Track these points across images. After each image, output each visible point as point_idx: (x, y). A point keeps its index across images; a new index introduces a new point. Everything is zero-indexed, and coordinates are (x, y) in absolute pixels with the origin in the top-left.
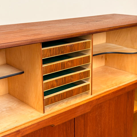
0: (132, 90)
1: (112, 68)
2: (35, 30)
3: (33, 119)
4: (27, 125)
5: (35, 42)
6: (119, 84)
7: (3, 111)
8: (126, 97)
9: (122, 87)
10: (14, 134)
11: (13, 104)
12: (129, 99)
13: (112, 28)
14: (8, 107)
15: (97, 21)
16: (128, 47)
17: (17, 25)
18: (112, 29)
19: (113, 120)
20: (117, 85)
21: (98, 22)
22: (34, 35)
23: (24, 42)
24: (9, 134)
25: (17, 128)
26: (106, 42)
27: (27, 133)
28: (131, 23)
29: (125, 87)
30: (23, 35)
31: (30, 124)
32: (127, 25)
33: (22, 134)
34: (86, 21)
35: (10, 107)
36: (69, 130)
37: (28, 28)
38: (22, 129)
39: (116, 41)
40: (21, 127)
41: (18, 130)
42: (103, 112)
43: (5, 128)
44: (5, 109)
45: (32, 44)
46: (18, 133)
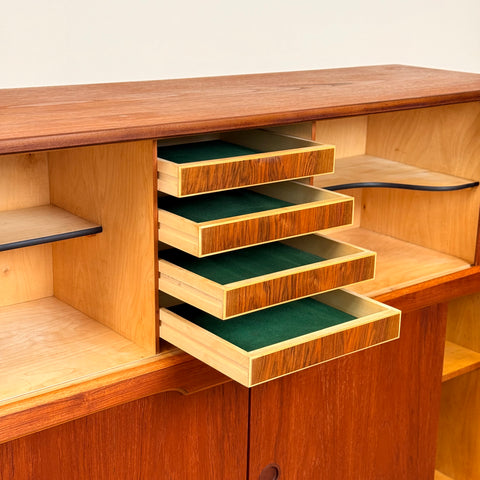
0: (438, 305)
1: (382, 236)
2: (141, 102)
3: (122, 368)
4: (104, 383)
5: (137, 134)
6: (397, 283)
7: (35, 344)
8: (418, 323)
9: (405, 292)
10: (65, 405)
11: (67, 324)
12: (429, 332)
13: (374, 106)
14: (52, 333)
15: (333, 85)
16: (431, 171)
17: (89, 87)
18: (376, 109)
19: (373, 395)
20: (388, 286)
21: (336, 88)
22: (137, 115)
23: (105, 133)
24: (52, 403)
25: (76, 388)
26: (366, 154)
27: (104, 405)
28: (438, 93)
29: (415, 293)
30: (102, 114)
31: (114, 380)
32: (422, 100)
33: (89, 407)
34: (301, 83)
35: (57, 333)
36: (231, 410)
37: (120, 98)
38: (89, 392)
39: (397, 150)
40: (88, 385)
41: (78, 392)
42: (341, 367)
43: (42, 386)
44: (41, 338)
45: (128, 141)
46: (78, 401)
